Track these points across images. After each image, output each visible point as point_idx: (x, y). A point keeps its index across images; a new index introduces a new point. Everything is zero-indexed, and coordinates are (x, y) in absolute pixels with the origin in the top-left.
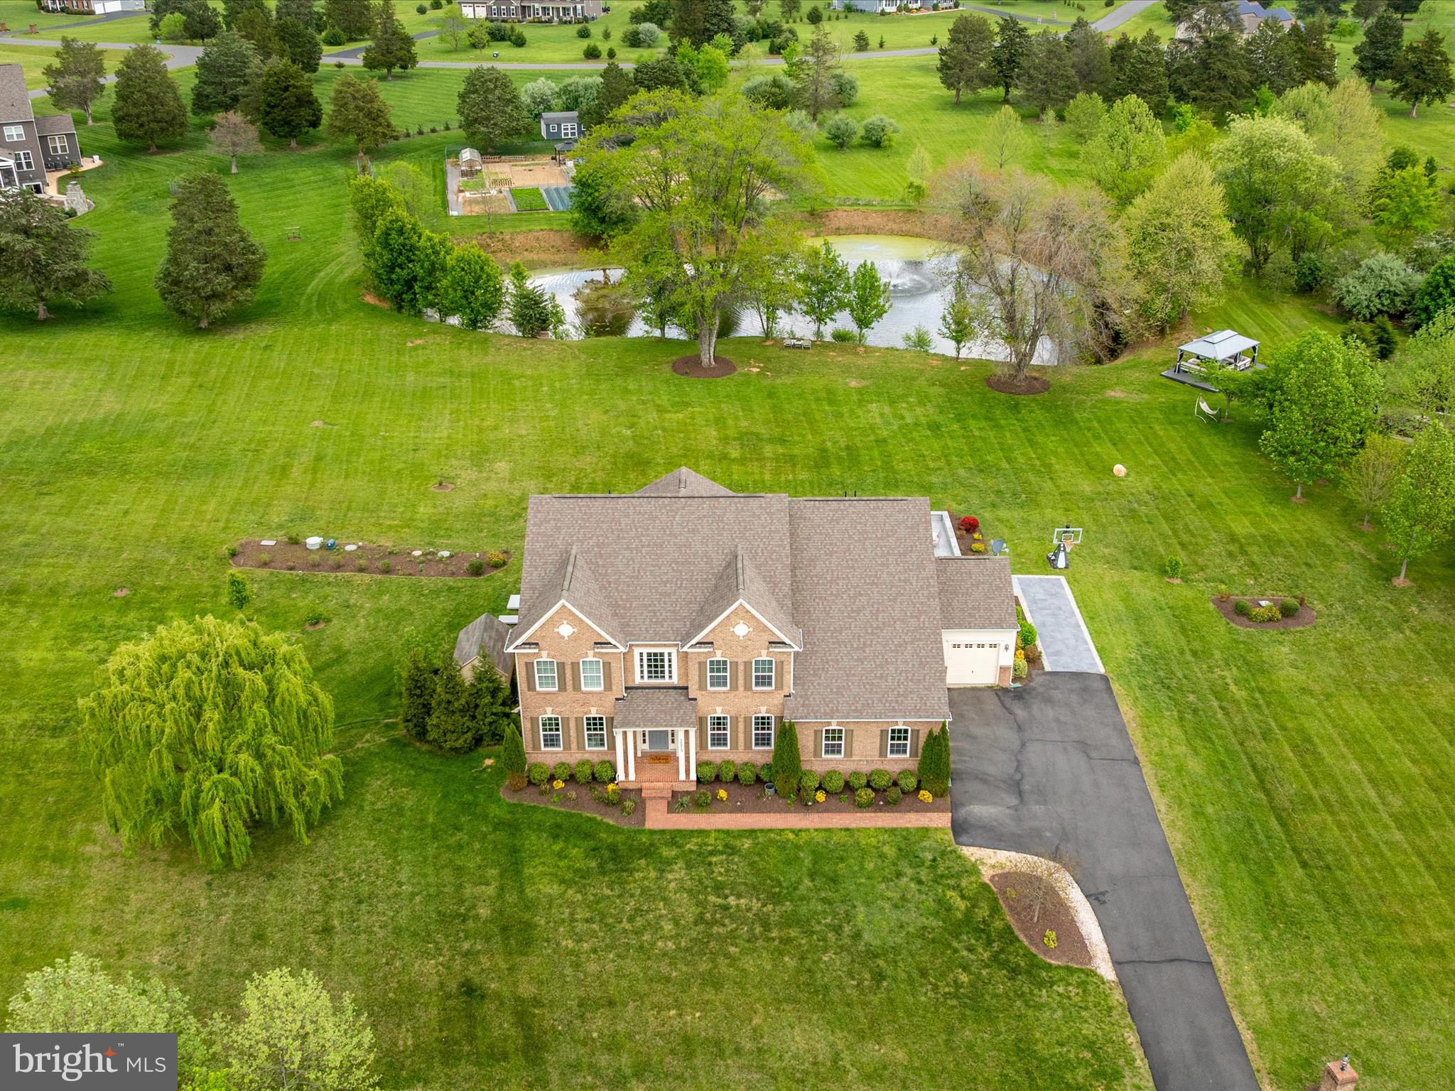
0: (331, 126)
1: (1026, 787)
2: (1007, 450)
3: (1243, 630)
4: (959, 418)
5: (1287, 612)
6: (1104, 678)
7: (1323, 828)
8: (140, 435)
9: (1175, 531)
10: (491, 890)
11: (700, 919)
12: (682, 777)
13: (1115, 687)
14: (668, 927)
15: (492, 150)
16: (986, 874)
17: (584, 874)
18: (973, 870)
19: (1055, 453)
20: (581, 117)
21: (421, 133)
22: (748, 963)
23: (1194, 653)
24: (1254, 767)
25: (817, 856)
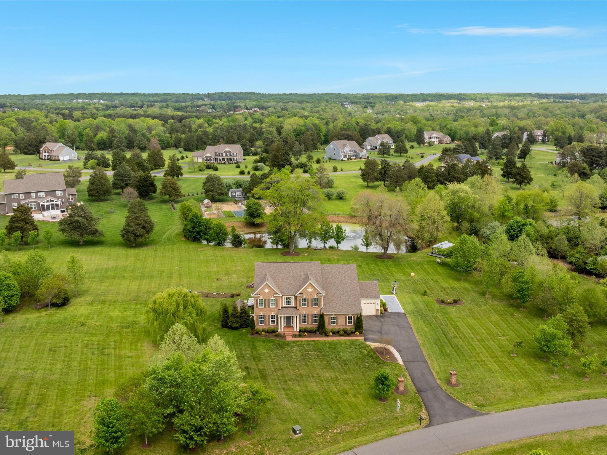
0: (161, 192)
1: (383, 332)
2: (381, 271)
3: (442, 306)
4: (367, 264)
5: (455, 302)
6: (404, 314)
7: (459, 342)
8: (125, 270)
9: (427, 287)
10: (249, 352)
11: (302, 356)
12: (295, 330)
13: (407, 315)
14: (294, 357)
15: (214, 200)
16: (372, 347)
17: (273, 349)
18: (370, 346)
19: (395, 272)
20: (243, 190)
21: (189, 196)
22: (315, 363)
23: (429, 310)
24: (442, 331)
25: (330, 344)
